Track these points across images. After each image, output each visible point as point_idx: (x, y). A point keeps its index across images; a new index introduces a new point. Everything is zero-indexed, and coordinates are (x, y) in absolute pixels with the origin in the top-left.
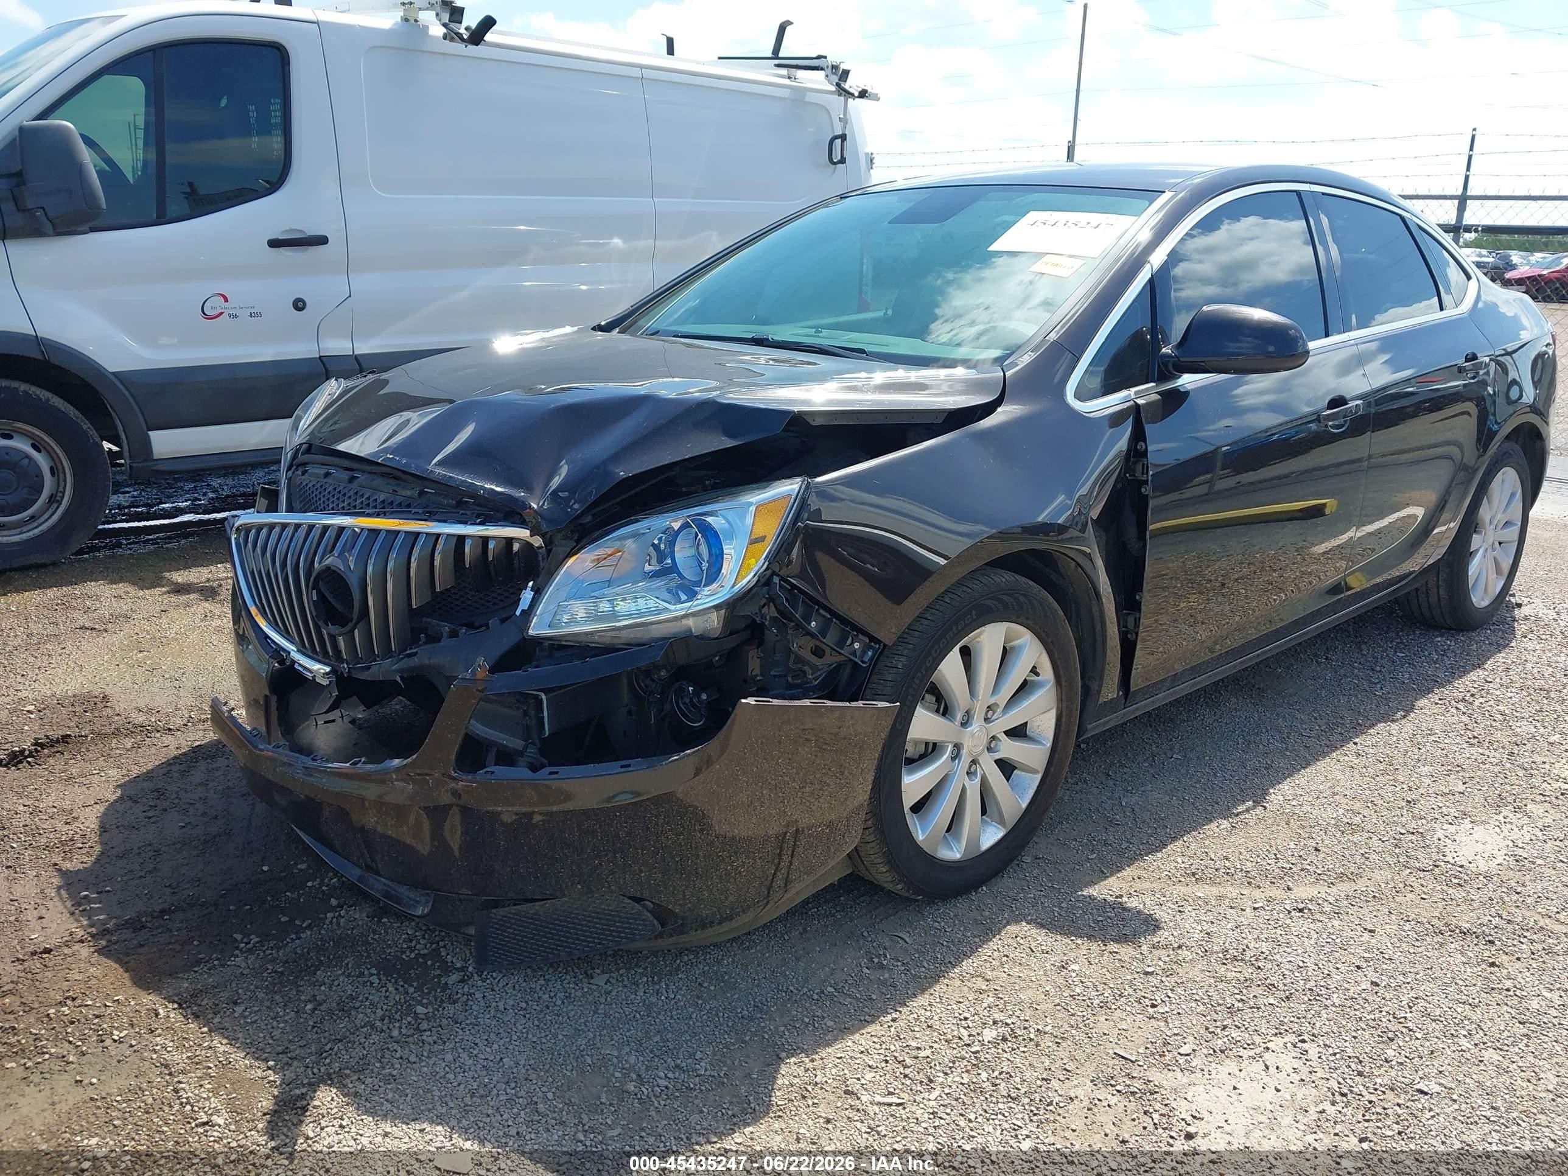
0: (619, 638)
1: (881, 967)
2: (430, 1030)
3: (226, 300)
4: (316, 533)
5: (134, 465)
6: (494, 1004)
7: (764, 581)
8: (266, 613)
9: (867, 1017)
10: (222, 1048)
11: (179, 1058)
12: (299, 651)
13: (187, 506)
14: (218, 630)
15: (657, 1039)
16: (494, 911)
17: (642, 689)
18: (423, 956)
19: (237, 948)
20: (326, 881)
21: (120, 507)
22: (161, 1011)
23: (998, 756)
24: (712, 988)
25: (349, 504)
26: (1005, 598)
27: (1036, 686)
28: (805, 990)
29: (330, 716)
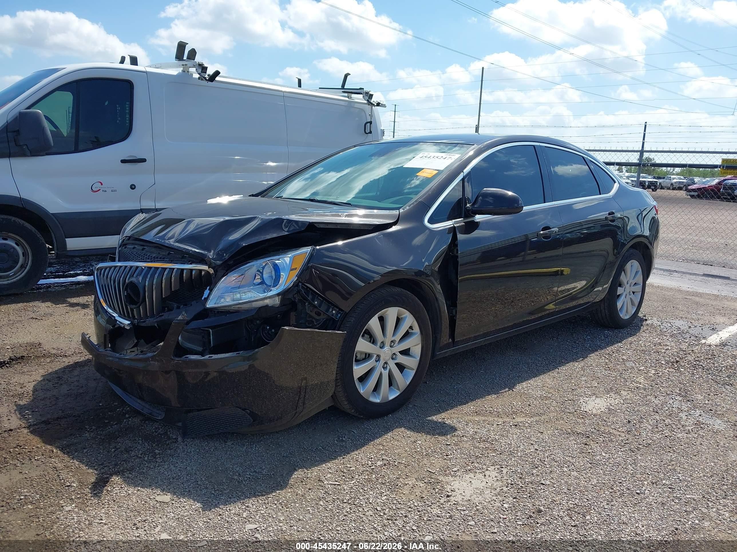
0: (241, 308)
1: (342, 441)
2: (160, 458)
3: (102, 184)
4: (127, 269)
5: (58, 253)
6: (186, 450)
7: (296, 285)
8: (107, 302)
9: (333, 457)
10: (77, 463)
11: (59, 465)
12: (119, 316)
13: (81, 273)
14: (90, 320)
15: (249, 462)
16: (189, 414)
17: (250, 328)
18: (161, 434)
19: (87, 431)
20: (125, 409)
21: (51, 272)
22: (54, 450)
23: (396, 361)
24: (274, 447)
25: (141, 259)
26: (396, 297)
27: (412, 334)
28: (310, 448)
29: (133, 350)
